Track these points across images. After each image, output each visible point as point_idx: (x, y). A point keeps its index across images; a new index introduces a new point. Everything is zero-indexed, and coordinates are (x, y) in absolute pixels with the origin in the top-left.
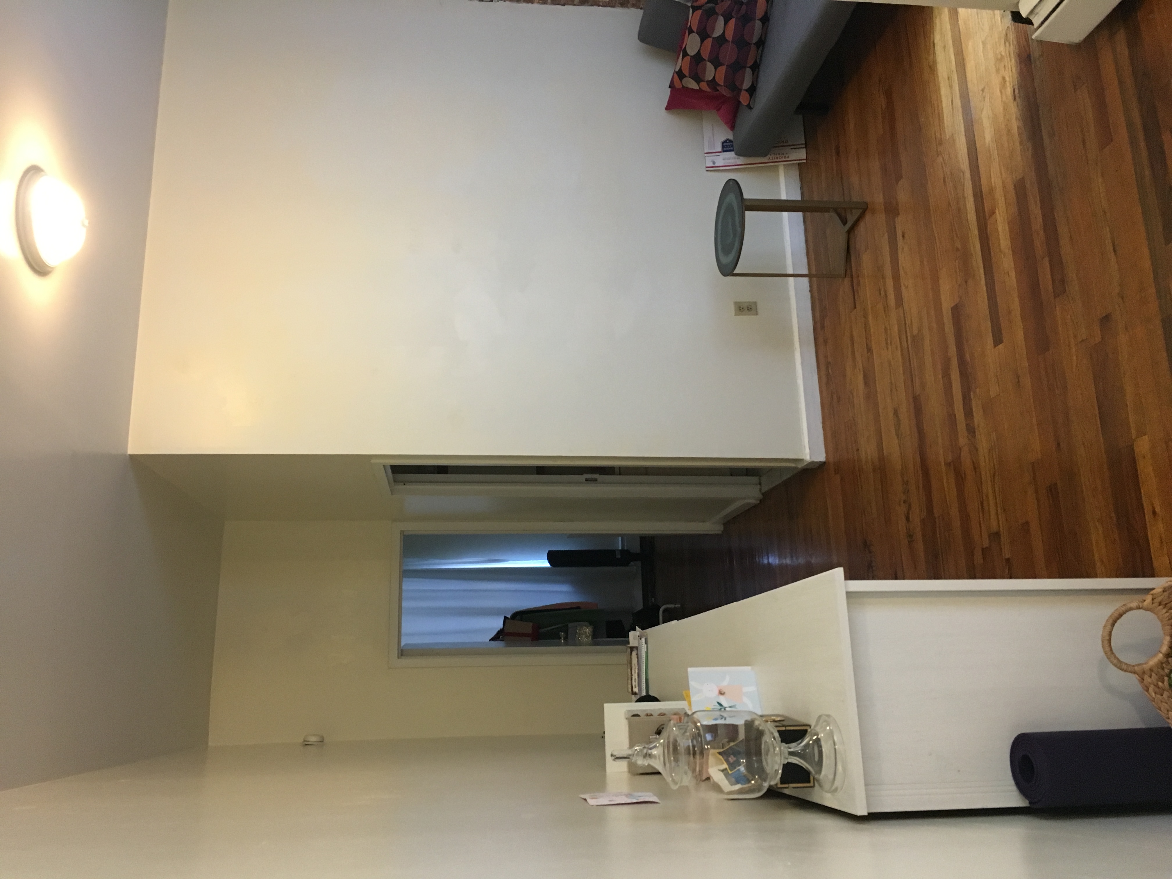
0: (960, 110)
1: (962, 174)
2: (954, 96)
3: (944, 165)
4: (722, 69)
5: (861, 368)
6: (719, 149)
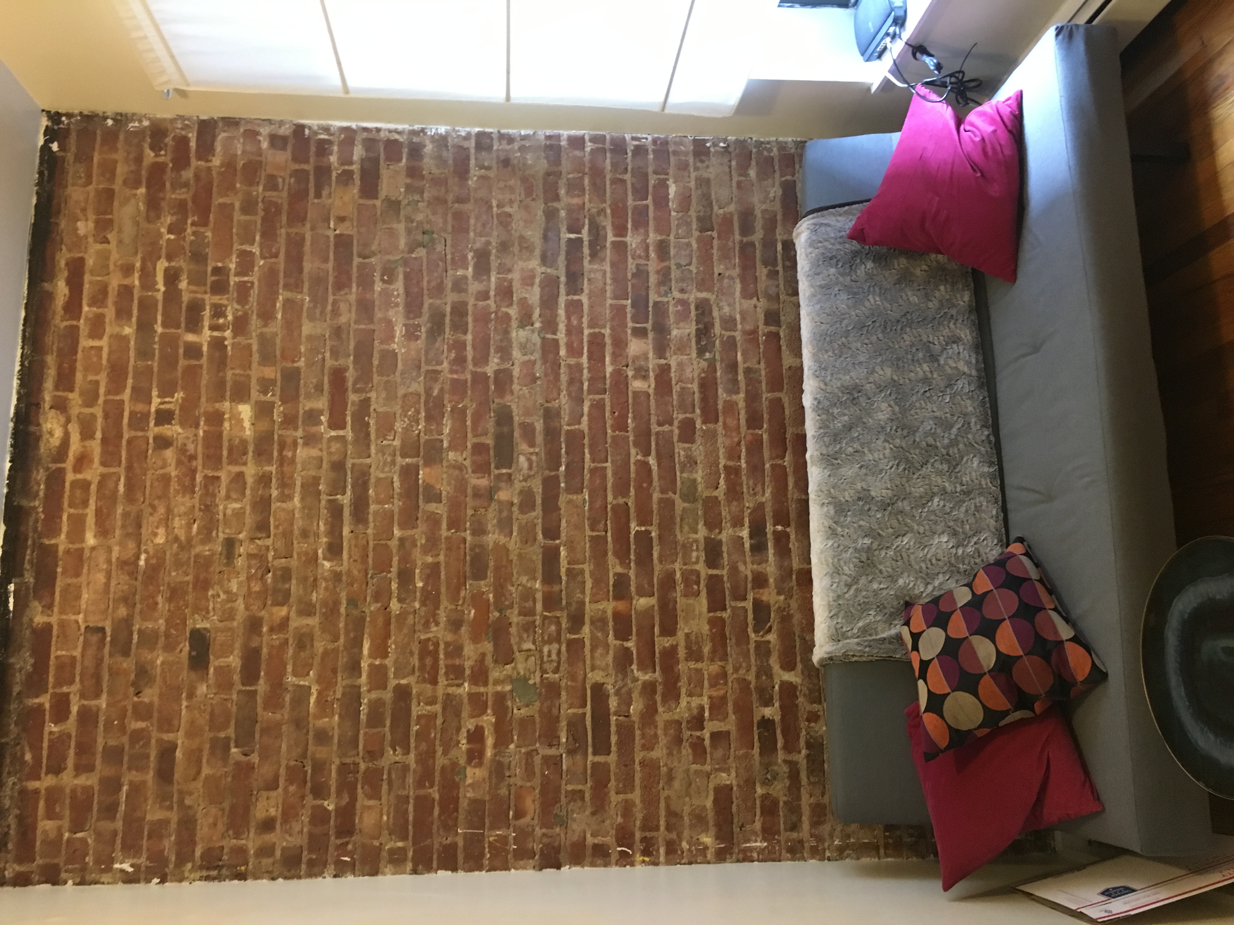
4: (1005, 631)
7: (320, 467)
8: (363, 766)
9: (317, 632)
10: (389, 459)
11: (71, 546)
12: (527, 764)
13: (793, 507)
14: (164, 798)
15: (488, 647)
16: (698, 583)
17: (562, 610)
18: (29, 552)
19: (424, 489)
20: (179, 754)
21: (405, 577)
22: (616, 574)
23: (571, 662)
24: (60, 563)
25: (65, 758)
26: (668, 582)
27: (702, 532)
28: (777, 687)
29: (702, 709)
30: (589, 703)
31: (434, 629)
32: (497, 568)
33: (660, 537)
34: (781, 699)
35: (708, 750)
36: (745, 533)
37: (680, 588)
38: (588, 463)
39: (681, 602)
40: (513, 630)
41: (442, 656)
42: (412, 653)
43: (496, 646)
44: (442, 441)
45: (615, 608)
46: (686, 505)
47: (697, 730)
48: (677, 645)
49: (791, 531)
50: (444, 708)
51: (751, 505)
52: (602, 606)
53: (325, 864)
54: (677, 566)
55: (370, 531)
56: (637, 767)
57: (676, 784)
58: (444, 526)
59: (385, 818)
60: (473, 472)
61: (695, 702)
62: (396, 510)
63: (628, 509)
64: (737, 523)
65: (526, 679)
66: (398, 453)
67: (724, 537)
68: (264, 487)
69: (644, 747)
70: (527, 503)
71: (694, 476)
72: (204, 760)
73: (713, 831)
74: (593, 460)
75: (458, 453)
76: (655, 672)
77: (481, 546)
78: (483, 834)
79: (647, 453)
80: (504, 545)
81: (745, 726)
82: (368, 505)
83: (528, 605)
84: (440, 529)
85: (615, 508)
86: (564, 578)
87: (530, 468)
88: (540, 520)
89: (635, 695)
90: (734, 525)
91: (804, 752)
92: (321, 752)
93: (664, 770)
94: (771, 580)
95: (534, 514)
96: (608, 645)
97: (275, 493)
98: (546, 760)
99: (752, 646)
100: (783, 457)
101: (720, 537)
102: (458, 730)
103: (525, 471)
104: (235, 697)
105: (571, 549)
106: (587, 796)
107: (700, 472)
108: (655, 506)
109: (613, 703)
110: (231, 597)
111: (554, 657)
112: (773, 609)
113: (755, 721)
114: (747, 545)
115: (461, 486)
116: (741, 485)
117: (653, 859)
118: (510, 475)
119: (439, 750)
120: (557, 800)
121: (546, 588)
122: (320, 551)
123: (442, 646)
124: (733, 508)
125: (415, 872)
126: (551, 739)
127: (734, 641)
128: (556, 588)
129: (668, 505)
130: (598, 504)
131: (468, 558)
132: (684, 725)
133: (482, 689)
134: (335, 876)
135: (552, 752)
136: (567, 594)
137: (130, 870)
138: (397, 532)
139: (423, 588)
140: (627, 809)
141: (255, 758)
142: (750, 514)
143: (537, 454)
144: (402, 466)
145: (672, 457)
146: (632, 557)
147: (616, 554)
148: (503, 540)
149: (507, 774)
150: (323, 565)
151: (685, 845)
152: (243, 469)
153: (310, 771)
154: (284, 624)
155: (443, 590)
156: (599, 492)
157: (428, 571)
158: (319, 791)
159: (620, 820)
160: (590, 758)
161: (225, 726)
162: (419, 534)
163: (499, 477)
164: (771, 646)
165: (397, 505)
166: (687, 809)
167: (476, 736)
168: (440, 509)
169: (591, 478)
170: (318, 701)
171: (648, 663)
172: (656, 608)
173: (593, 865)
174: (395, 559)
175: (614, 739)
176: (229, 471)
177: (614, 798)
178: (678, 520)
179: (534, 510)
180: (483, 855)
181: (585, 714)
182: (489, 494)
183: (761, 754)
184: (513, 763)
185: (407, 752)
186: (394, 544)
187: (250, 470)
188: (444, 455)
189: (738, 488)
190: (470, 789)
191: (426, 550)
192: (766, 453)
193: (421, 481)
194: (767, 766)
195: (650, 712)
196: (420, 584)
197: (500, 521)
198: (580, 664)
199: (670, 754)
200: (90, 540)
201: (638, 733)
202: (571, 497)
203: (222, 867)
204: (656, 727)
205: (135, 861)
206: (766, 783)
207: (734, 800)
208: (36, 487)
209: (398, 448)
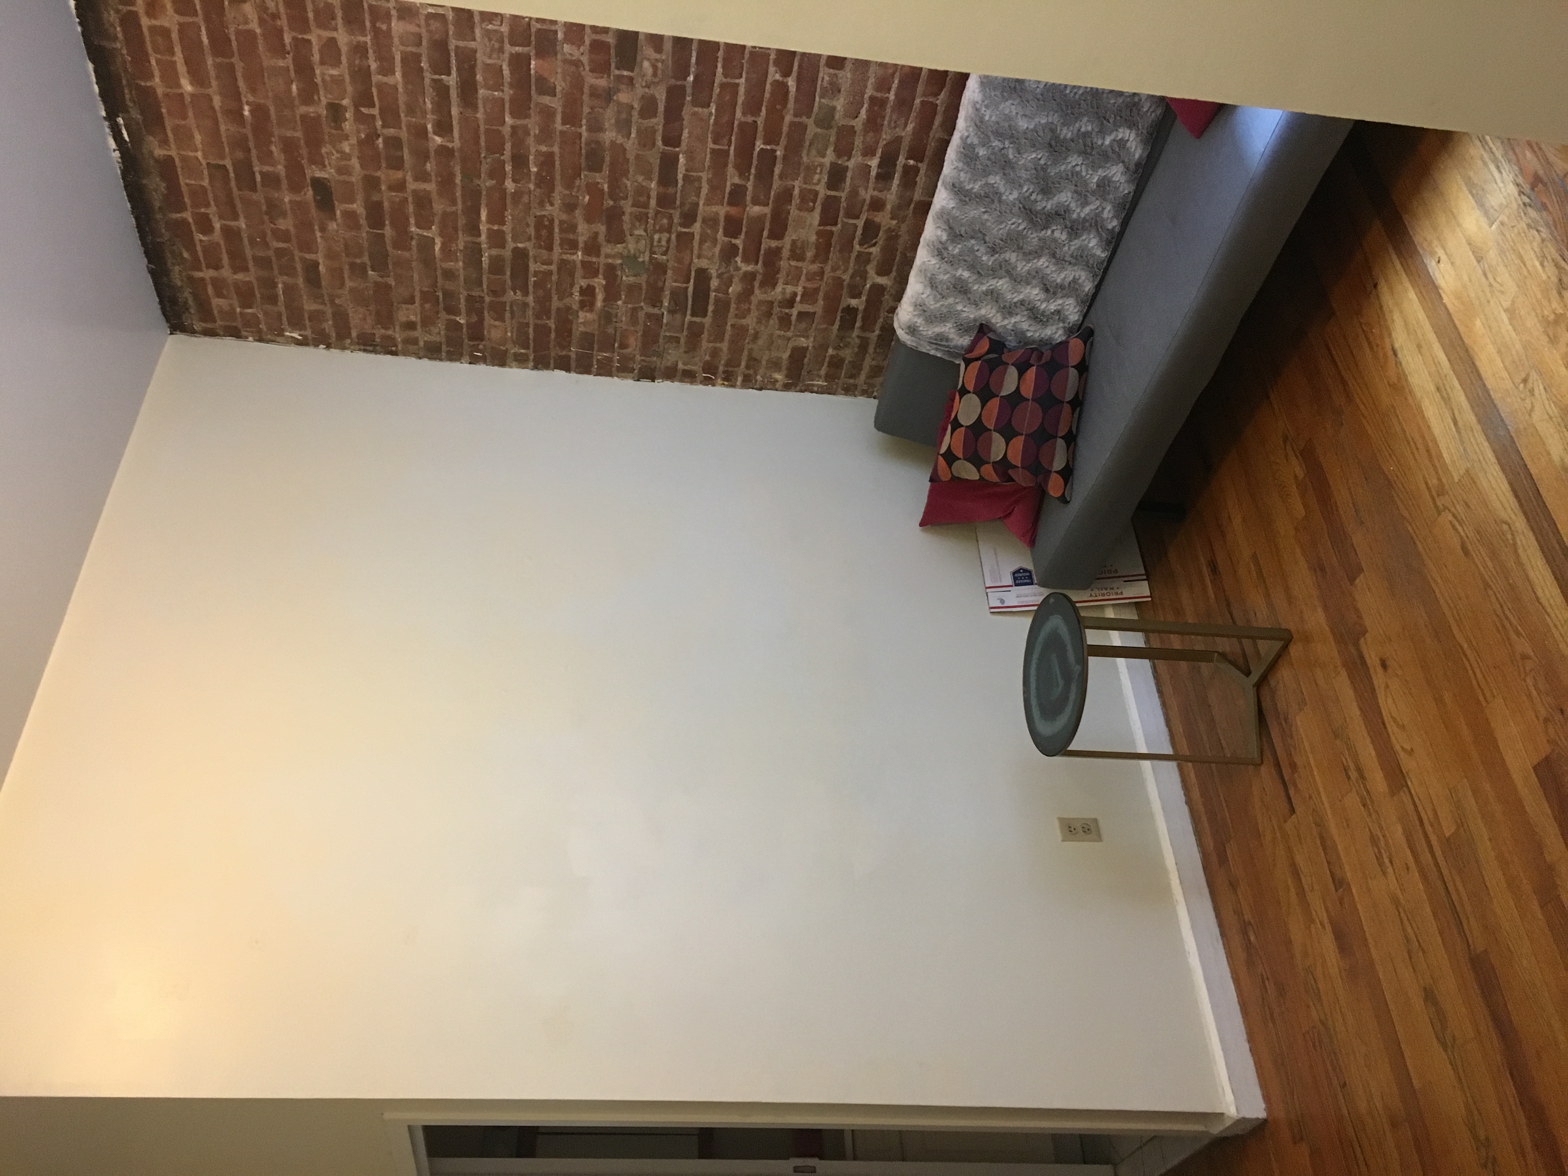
0: (1477, 428)
1: (1505, 527)
2: (1456, 412)
3: (1457, 524)
4: (1018, 443)
5: (1326, 920)
6: (1009, 581)
7: (419, 44)
8: (487, 299)
9: (434, 196)
10: (497, 45)
11: (169, 90)
12: (632, 315)
13: (931, 146)
14: (317, 297)
15: (602, 229)
16: (814, 202)
17: (675, 208)
18: (126, 91)
19: (536, 80)
20: (322, 268)
21: (520, 161)
22: (733, 184)
23: (679, 248)
24: (163, 105)
25: (221, 260)
26: (786, 196)
27: (830, 157)
28: (868, 286)
29: (795, 294)
30: (692, 281)
31: (549, 207)
32: (612, 164)
33: (785, 158)
34: (869, 295)
35: (793, 323)
36: (874, 163)
37: (796, 200)
38: (719, 78)
39: (794, 212)
40: (626, 218)
41: (557, 230)
42: (528, 225)
43: (609, 229)
44: (556, 32)
45: (727, 212)
46: (819, 130)
47: (787, 308)
48: (783, 247)
49: (923, 167)
50: (559, 269)
51: (888, 137)
52: (715, 209)
53: (461, 355)
54: (797, 183)
55: (480, 115)
56: (728, 328)
57: (760, 342)
58: (559, 119)
59: (509, 334)
60: (591, 71)
61: (790, 289)
62: (507, 98)
63: (757, 128)
64: (869, 152)
65: (635, 257)
66: (506, 40)
67: (851, 164)
68: (360, 58)
69: (736, 316)
70: (648, 107)
71: (835, 103)
72: (346, 275)
73: (784, 372)
74: (725, 75)
75: (574, 47)
76: (757, 263)
77: (598, 143)
78: (592, 354)
79: (787, 73)
80: (622, 145)
81: (830, 310)
82: (476, 91)
83: (643, 199)
84: (554, 122)
85: (741, 124)
86: (680, 183)
87: (655, 74)
88: (661, 127)
89: (736, 280)
90: (865, 154)
91: (877, 332)
92: (450, 286)
93: (751, 331)
94: (889, 207)
95: (654, 120)
96: (716, 240)
97: (374, 66)
98: (649, 316)
99: (854, 255)
100: (936, 95)
101: (847, 164)
102: (572, 285)
103: (649, 77)
104: (364, 235)
105: (690, 157)
106: (682, 341)
107: (842, 99)
108: (785, 129)
109: (714, 283)
110: (346, 157)
111: (664, 243)
112: (883, 229)
113: (841, 307)
114: (873, 173)
115: (577, 83)
116: (884, 117)
117: (730, 383)
118: (631, 79)
119: (555, 298)
120: (656, 341)
121: (662, 190)
122: (429, 126)
123: (556, 222)
124: (868, 139)
125: (535, 368)
126: (656, 301)
127: (838, 247)
128: (671, 190)
129: (799, 129)
130: (725, 119)
131: (583, 151)
132: (776, 304)
133: (594, 259)
134: (470, 363)
135: (656, 311)
136: (682, 195)
137: (300, 338)
138: (508, 119)
139: (537, 173)
140: (715, 353)
141: (391, 281)
142: (886, 145)
143: (663, 62)
144: (511, 54)
145: (814, 81)
146: (753, 171)
147: (737, 167)
148: (620, 140)
149: (615, 320)
150: (434, 140)
151: (759, 378)
152: (334, 34)
153: (441, 296)
154: (400, 186)
155: (558, 177)
156: (727, 107)
157: (542, 159)
158: (452, 310)
159: (707, 358)
160: (688, 318)
161: (360, 255)
162: (533, 124)
163: (619, 78)
164: (872, 257)
165: (507, 93)
166: (765, 358)
167: (588, 292)
168: (555, 103)
169: (720, 92)
170: (442, 249)
171: (751, 256)
172: (769, 216)
173: (681, 381)
174: (508, 146)
175: (711, 308)
176: (319, 36)
177: (705, 344)
178: (807, 143)
179: (655, 116)
180: (592, 366)
181: (687, 288)
182: (607, 96)
183: (838, 330)
184: (619, 314)
185: (526, 294)
186: (506, 130)
187: (343, 38)
188: (558, 48)
189: (879, 120)
190: (582, 326)
191: (539, 140)
192: (920, 88)
193: (532, 72)
194: (841, 338)
195: (746, 295)
196: (534, 169)
197: (618, 122)
198: (688, 252)
199: (759, 322)
200: (187, 87)
201: (733, 306)
202: (696, 109)
203: (376, 346)
204: (750, 303)
205: (302, 333)
206: (837, 348)
207: (808, 355)
208: (112, 29)
209: (506, 34)
